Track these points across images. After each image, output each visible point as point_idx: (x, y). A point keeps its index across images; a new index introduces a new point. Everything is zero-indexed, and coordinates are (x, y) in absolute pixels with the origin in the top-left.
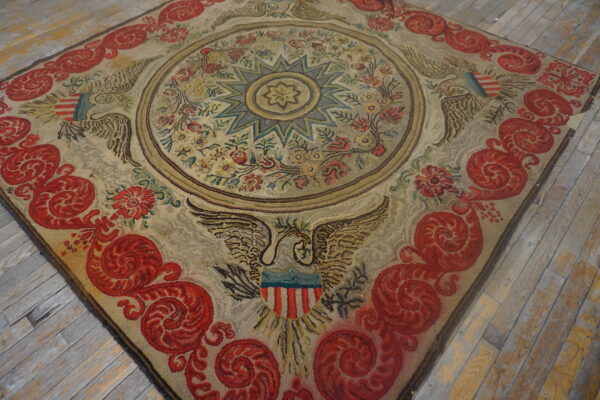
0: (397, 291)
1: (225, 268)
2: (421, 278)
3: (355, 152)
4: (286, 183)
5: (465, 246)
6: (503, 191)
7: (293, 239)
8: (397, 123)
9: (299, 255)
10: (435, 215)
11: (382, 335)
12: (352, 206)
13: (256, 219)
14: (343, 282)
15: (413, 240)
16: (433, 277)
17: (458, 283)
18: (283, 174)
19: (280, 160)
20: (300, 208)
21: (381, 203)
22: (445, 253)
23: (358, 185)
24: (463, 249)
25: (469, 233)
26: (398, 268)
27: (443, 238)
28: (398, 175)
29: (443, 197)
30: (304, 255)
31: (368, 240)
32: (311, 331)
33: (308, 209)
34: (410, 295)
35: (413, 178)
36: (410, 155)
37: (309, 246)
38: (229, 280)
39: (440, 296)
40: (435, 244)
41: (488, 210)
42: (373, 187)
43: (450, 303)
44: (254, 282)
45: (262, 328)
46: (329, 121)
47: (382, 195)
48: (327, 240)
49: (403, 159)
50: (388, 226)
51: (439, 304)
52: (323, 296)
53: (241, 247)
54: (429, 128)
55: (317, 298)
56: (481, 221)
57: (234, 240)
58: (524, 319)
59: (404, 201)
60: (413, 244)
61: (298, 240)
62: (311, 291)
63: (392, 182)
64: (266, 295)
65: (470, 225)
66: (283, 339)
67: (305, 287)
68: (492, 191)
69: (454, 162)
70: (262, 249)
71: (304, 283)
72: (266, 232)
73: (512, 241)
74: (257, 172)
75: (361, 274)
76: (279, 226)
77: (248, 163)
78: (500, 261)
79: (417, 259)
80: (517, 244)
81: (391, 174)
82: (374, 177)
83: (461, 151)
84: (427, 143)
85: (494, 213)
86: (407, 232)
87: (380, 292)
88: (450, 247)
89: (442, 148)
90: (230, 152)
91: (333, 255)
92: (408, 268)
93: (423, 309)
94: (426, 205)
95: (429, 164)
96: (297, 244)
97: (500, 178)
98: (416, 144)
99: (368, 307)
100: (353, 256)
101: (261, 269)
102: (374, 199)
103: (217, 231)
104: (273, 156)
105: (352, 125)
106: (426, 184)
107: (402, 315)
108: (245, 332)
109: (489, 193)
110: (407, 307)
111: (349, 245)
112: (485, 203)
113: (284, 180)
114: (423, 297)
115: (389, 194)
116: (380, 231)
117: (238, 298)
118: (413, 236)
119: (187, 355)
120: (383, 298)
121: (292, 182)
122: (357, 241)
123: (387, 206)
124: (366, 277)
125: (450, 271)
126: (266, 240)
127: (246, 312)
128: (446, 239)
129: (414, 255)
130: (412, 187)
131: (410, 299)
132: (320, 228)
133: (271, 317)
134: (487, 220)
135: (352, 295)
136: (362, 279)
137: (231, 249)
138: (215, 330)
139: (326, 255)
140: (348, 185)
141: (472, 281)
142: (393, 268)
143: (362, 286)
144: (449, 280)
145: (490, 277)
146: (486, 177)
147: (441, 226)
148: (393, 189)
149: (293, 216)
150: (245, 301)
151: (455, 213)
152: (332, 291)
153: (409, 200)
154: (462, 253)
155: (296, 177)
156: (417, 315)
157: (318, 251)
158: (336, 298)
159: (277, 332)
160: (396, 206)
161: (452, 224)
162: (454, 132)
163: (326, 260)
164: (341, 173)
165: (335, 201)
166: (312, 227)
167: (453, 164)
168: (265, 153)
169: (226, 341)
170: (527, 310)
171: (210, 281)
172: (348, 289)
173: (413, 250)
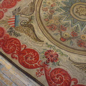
0: (13, 43)
1: (20, 8)
2: (16, 49)
3: (61, 33)
4: (46, 16)
5: (27, 63)
6: (50, 80)
7: (28, 20)
8: (78, 45)
9: (23, 22)
10: (38, 55)
11: (2, 40)
12: (39, 32)
13: (33, 12)
14: (16, 31)
15: (29, 48)
16: (17, 53)
17: (15, 59)
18: (49, 15)
19: (54, 14)
20: (38, 20)
21: (41, 40)
22: (24, 56)
23: (47, 34)
24: (26, 62)
25: (31, 65)
26: (20, 44)
27: (29, 57)
28: (53, 45)
29: (45, 58)
30: (24, 23)
31: (28, 37)
32: (5, 26)
33: (37, 22)
34: (12, 47)
35: (52, 49)
36: (62, 49)
37: (26, 23)
38: (17, 10)
39: (11, 54)
40: (27, 54)
41: (41, 72)
42: (47, 38)
43: (9, 56)
44: (16, 14)
45: (6, 17)
46: (73, 25)
47: (45, 40)
48: (28, 27)
49: (60, 47)
50: (33, 41)
51: (9, 53)
52: (12, 27)
53: (25, 10)
54: (78, 57)
55: (12, 26)
56: (36, 69)
57: (27, 9)
58: (4, 76)
59: (42, 46)
60: (27, 48)
61: (28, 21)
62: (14, 25)
63: (49, 43)
64: (13, 16)
65: (34, 65)
66: (3, 21)
67: (15, 24)
68: (49, 75)
69: (62, 64)
70: (25, 14)
71: (16, 23)
72: (29, 14)
73: (29, 78)
74: (49, 10)
75: (18, 35)
76: (32, 17)
77: (51, 7)
78: (22, 73)
79: (22, 49)
80: (28, 80)
81: (53, 43)
82: (51, 38)
83: (67, 67)
84: (70, 55)
85: (40, 74)
86: (31, 47)
87: (13, 39)
88: (26, 58)
89: (68, 60)
90: (55, 3)
91: (23, 29)
92: (20, 46)
93: (8, 49)
94: (41, 53)
95: (59, 55)
96: (27, 21)
97: (56, 80)
98: (68, 51)
99: (9, 37)
100: (23, 33)
101: (20, 15)
102: (42, 38)
103: (29, 5)
104: (55, 12)
105: (73, 32)
106: (50, 53)
107: (7, 44)
108: (5, 14)
109: (49, 74)
110: (9, 46)
111: (27, 32)
112: (43, 72)
113: (47, 16)
114: (11, 49)
115: (45, 42)
116: (31, 40)
117: (13, 12)
118: (30, 48)
119: (1, 6)
120: (12, 40)
121: (46, 18)
122: (28, 34)
123: (40, 42)
124: (17, 36)
125: (19, 57)
126: (27, 14)
127: (10, 14)
128: (29, 58)
129: (24, 48)
130: (48, 49)
131: (11, 46)
132: (32, 26)
133: (8, 18)
134: (37, 71)
135: (13, 33)
136: (17, 35)
137: (25, 9)
138: (6, 9)
139: (24, 27)
140: (47, 31)
141: (15, 63)
142: (20, 43)
143: (15, 35)
144: (16, 56)
145: (17, 69)
146: (56, 75)
147: (34, 56)
148: (47, 43)
149: (35, 19)
150: (12, 13)
151: (38, 61)
152: (14, 29)
153: (43, 48)
154: (24, 62)
155: (48, 18)
156: (7, 48)
157: (25, 26)
158: (12, 30)
159: (5, 20)
160: (40, 44)
161: (35, 60)
162: (77, 65)
163: (22, 27)
164: (52, 29)
165: (41, 28)
166: (32, 24)
167: (61, 63)
168: (55, 10)
169: (4, 12)
170: (6, 78)
171: (17, 6)
172: (14, 33)
173: (25, 48)
